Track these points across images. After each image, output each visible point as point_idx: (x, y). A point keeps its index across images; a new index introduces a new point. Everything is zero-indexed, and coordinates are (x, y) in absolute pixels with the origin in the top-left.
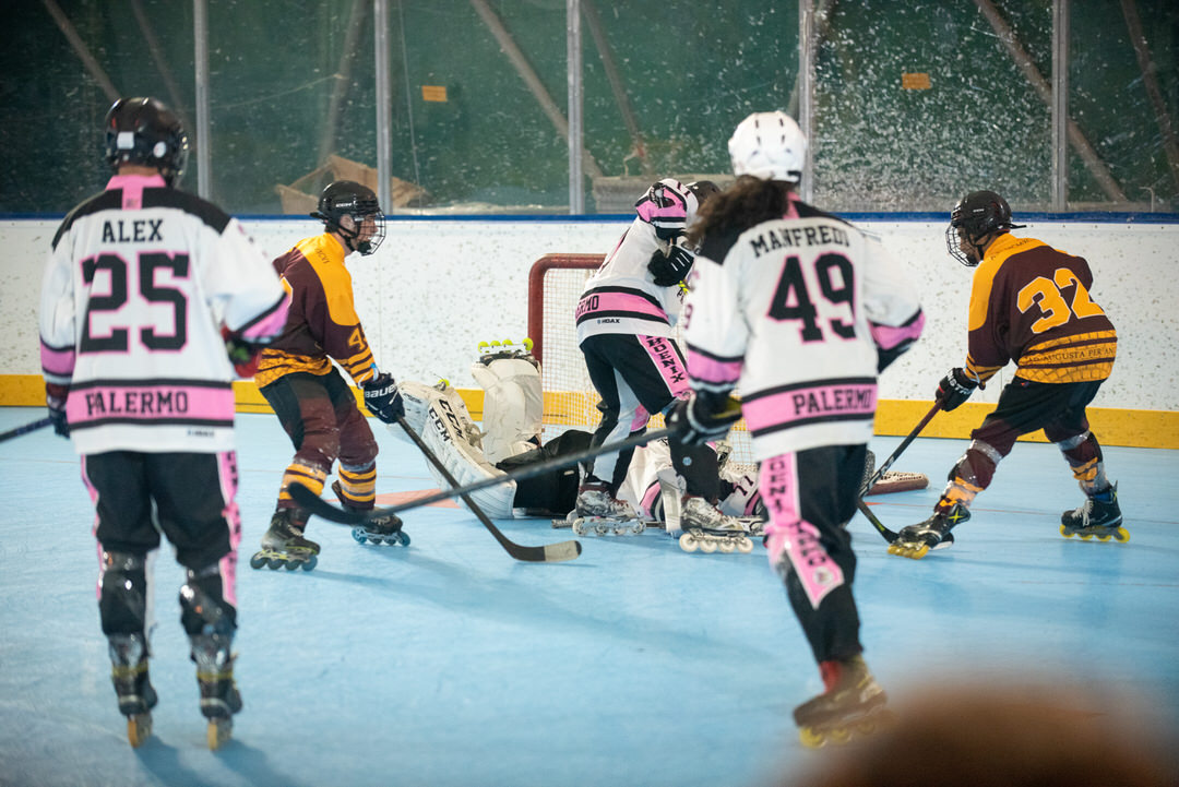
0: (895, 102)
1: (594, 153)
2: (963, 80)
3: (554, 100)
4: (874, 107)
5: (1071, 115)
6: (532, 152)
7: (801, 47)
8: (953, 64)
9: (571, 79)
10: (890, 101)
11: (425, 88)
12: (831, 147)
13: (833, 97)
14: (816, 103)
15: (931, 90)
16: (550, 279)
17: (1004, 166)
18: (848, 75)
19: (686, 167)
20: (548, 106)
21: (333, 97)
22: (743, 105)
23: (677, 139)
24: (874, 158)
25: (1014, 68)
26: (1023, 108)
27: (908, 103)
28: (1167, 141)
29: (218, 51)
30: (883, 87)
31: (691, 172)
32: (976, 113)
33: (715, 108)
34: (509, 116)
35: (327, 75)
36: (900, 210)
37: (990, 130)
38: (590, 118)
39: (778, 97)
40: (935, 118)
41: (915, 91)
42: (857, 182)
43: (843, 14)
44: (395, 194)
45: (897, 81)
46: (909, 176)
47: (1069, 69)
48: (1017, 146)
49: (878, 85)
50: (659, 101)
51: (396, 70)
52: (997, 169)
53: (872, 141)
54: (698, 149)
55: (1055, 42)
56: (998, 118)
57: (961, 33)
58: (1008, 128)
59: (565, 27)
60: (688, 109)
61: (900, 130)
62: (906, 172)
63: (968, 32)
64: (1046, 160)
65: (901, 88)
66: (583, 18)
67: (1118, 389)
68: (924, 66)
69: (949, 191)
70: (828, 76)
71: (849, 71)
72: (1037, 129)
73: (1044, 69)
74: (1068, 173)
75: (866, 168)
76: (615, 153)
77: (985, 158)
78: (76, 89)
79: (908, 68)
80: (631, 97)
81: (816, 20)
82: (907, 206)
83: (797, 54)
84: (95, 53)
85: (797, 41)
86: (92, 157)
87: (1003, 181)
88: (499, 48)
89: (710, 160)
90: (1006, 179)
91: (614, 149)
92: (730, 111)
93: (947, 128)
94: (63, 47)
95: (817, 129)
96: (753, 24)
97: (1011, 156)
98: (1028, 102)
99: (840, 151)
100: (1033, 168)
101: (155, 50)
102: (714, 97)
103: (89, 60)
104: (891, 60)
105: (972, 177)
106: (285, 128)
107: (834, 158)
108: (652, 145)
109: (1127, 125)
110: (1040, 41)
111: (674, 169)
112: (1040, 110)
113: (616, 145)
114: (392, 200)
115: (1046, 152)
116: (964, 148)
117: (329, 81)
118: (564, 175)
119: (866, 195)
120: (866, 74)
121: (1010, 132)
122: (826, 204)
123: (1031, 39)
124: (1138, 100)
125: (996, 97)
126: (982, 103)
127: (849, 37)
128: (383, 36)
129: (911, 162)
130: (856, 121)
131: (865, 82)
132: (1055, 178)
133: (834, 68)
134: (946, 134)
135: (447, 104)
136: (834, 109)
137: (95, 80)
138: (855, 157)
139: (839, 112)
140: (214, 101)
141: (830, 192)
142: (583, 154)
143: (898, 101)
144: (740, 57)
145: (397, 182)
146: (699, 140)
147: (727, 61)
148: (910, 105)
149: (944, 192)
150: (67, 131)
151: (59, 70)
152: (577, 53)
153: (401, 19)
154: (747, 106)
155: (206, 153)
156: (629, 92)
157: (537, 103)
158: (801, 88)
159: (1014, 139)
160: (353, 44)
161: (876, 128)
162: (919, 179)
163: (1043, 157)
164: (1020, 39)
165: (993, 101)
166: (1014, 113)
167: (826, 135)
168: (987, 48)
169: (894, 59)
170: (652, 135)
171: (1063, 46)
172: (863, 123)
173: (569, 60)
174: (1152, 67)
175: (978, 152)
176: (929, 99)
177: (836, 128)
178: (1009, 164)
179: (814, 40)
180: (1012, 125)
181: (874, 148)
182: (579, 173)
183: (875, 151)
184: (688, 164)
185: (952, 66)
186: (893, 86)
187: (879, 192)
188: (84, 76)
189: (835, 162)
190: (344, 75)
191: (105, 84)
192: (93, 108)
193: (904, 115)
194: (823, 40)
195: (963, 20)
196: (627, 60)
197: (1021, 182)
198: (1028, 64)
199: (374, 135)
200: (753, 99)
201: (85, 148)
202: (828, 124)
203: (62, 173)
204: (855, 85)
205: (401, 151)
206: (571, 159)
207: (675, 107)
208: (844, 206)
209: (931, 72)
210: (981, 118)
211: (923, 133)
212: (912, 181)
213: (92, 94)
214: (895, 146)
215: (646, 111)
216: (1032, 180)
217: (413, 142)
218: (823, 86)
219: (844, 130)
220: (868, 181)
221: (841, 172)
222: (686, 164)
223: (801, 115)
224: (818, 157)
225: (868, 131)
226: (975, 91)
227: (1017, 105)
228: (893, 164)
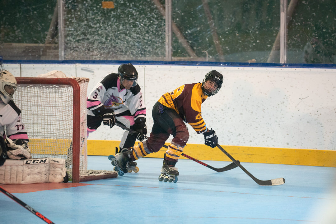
2: (128, 4)
4: (90, 15)
5: (173, 20)
10: (97, 13)
12: (72, 32)
13: (73, 11)
14: (66, 13)
15: (115, 9)
17: (146, 41)
18: (79, 1)
19: (8, 40)
22: (33, 13)
23: (4, 27)
24: (91, 37)
26: (153, 17)
27: (105, 14)
28: (213, 31)
30: (94, 7)
31: (10, 42)
32: (134, 19)
33: (21, 14)
36: (102, 59)
37: (140, 26)
39: (49, 10)
40: (116, 20)
41: (108, 9)
42: (84, 47)
46: (106, 45)
47: (172, 1)
48: (151, 33)
49: (92, 6)
52: (143, 42)
53: (90, 30)
54: (14, 32)
56: (143, 21)
58: (147, 25)
60: (9, 15)
61: (102, 25)
62: (104, 43)
65: (102, 7)
69: (122, 52)
70: (70, 1)
72: (159, 26)
73: (162, 1)
74: (173, 45)
75: (87, 41)
77: (138, 38)
82: (105, 58)
87: (145, 48)
89: (19, 37)
90: (147, 47)
92: (28, 16)
93: (122, 25)
95: (66, 24)
97: (148, 37)
98: (156, 14)
99: (76, 34)
100: (158, 42)
102: (20, 9)
105: (132, 46)
107: (73, 37)
109: (197, 25)
112: (160, 18)
115: (163, 36)
116: (129, 33)
119: (87, 53)
120: (87, 1)
121: (148, 27)
122: (70, 56)
124: (201, 14)
125: (142, 12)
126: (136, 14)
129: (106, 39)
130: (83, 21)
131: (87, 5)
132: (167, 47)
134: (121, 27)
136: (73, 16)
138: (82, 37)
139: (75, 17)
141: (72, 51)
143: (101, 13)
146: (14, 28)
148: (106, 14)
149: (120, 52)
154: (35, 14)
158: (59, 6)
159: (150, 30)
161: (91, 24)
162: (110, 47)
163: (162, 38)
165: (141, 14)
166: (149, 19)
167: (70, 27)
172: (86, 22)
174: (206, 0)
175: (134, 35)
176: (114, 12)
177: (74, 24)
178: (148, 40)
180: (149, 24)
181: (91, 33)
183: (91, 34)
184: (10, 38)
186: (98, 7)
187: (93, 51)
189: (74, 39)
193: (103, 19)
197: (153, 48)
200: (38, 10)
202: (71, 22)
204: (82, 5)
207: (3, 13)
208: (78, 58)
209: (114, 1)
210: (136, 21)
211: (111, 27)
212: (107, 47)
214: (100, 32)
216: (157, 47)
218: (68, 6)
219: (77, 25)
220: (88, 47)
221: (76, 43)
222: (8, 38)
223: (59, 18)
224: (66, 36)
225: (88, 25)
226: (133, 9)
227: (151, 15)
228: (99, 40)
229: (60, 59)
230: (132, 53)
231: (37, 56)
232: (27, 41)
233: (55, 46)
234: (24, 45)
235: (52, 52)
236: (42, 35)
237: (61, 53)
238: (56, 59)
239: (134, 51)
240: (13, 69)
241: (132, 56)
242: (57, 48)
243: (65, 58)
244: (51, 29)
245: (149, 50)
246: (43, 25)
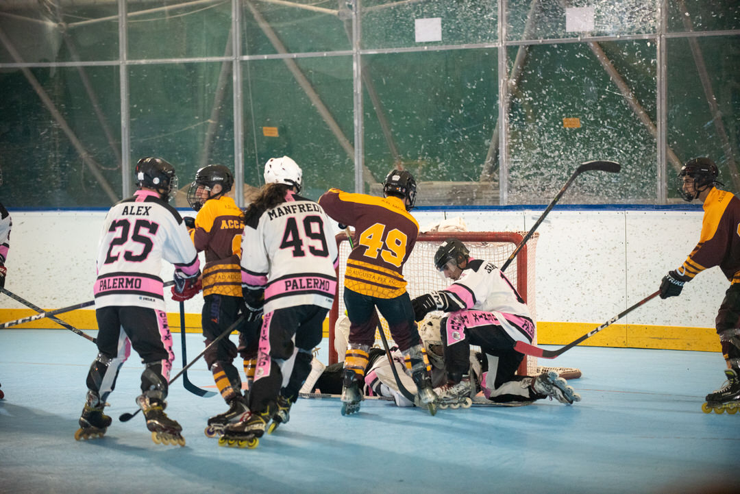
0: (559, 136)
1: (370, 168)
2: (601, 122)
3: (346, 135)
4: (546, 139)
5: (669, 144)
6: (332, 168)
7: (499, 102)
8: (595, 112)
9: (356, 122)
10: (556, 136)
11: (264, 128)
12: (519, 164)
13: (520, 133)
14: (510, 136)
15: (581, 129)
16: (343, 247)
17: (627, 176)
18: (529, 119)
19: (428, 177)
20: (342, 139)
21: (206, 134)
22: (464, 138)
23: (423, 159)
24: (546, 171)
25: (633, 115)
26: (638, 140)
27: (567, 137)
28: (729, 159)
29: (135, 106)
30: (551, 127)
31: (430, 180)
32: (610, 143)
33: (446, 140)
34: (318, 146)
35: (204, 121)
37: (618, 153)
38: (368, 146)
39: (486, 133)
40: (584, 146)
41: (571, 129)
42: (536, 186)
43: (526, 81)
44: (246, 194)
45: (560, 123)
47: (667, 115)
48: (635, 163)
49: (548, 125)
50: (411, 136)
51: (247, 117)
52: (623, 178)
53: (545, 160)
54: (436, 166)
55: (658, 98)
56: (623, 146)
57: (600, 92)
58: (630, 152)
59: (353, 90)
60: (430, 141)
61: (562, 153)
63: (604, 93)
64: (654, 172)
65: (562, 127)
66: (363, 84)
67: (700, 315)
68: (577, 114)
69: (593, 191)
70: (516, 120)
71: (530, 117)
72: (648, 153)
73: (652, 116)
74: (668, 181)
75: (541, 177)
76: (383, 168)
78: (46, 130)
79: (567, 115)
80: (394, 133)
81: (509, 85)
82: (567, 201)
83: (497, 106)
84: (58, 107)
85: (497, 99)
86: (56, 172)
87: (627, 185)
88: (311, 103)
89: (443, 172)
90: (629, 184)
91: (382, 166)
92: (455, 142)
93: (592, 152)
94: (38, 104)
95: (510, 153)
96: (469, 87)
98: (642, 136)
99: (524, 167)
100: (645, 177)
101: (96, 106)
102: (445, 133)
103: (55, 112)
104: (556, 109)
105: (607, 183)
106: (177, 153)
107: (521, 171)
108: (407, 163)
109: (704, 150)
110: (649, 98)
111: (421, 178)
112: (649, 141)
113: (384, 163)
114: (244, 198)
115: (653, 167)
117: (204, 124)
118: (352, 182)
119: (541, 194)
120: (540, 119)
121: (631, 155)
122: (516, 199)
123: (643, 96)
124: (710, 135)
125: (622, 133)
126: (613, 137)
127: (530, 95)
128: (239, 96)
129: (569, 173)
130: (535, 148)
131: (540, 124)
132: (659, 183)
133: (520, 115)
134: (591, 156)
135: (278, 138)
136: (521, 140)
137: (58, 124)
138: (534, 170)
139: (524, 142)
140: (132, 137)
141: (519, 192)
142: (363, 170)
143: (561, 136)
144: (461, 108)
145: (247, 187)
146: (436, 160)
147: (453, 111)
148: (568, 138)
149: (590, 192)
150: (40, 156)
151: (36, 118)
152: (360, 106)
153: (250, 85)
154: (466, 139)
155: (127, 169)
156: (392, 130)
157: (334, 137)
158: (500, 127)
159: (633, 159)
160: (220, 101)
161: (547, 152)
162: (574, 184)
163: (651, 170)
164: (636, 96)
165: (620, 136)
166: (633, 143)
167: (516, 157)
168: (616, 102)
169: (558, 109)
170: (407, 157)
171: (664, 101)
172: (539, 149)
173: (355, 110)
174: (719, 114)
176: (580, 134)
177: (522, 152)
178: (630, 175)
179: (508, 97)
180: (632, 150)
181: (546, 165)
182: (361, 181)
183: (546, 167)
184: (430, 175)
185: (594, 114)
186: (557, 126)
187: (549, 192)
188: (51, 122)
189: (521, 174)
190: (214, 120)
191: (65, 127)
192: (57, 141)
193: (564, 144)
194: (513, 97)
195: (601, 85)
196: (391, 110)
197: (638, 186)
198: (642, 112)
199: (233, 158)
200: (470, 134)
201: (52, 167)
202: (517, 150)
203: (38, 182)
204: (534, 125)
205: (250, 167)
206: (356, 172)
207: (421, 139)
208: (527, 201)
209: (581, 117)
210: (613, 146)
211: (576, 155)
213: (56, 133)
214: (559, 164)
215: (403, 142)
216: (644, 184)
217: (257, 162)
218: (513, 126)
219: (527, 153)
220: (542, 185)
221: (525, 180)
222: (428, 174)
223: (500, 144)
224: (510, 171)
225: (542, 154)
226: (609, 129)
227: (635, 138)
228: (558, 175)
229: (501, 204)
230: (607, 193)
231: (468, 199)
232: (455, 179)
233: (494, 185)
234: (449, 183)
235: (489, 194)
236: (476, 170)
237: (503, 195)
238: (496, 205)
239: (610, 190)
240: (434, 219)
241: (607, 198)
242: (497, 188)
243: (508, 202)
244: (489, 160)
245: (634, 189)
246: (477, 154)
